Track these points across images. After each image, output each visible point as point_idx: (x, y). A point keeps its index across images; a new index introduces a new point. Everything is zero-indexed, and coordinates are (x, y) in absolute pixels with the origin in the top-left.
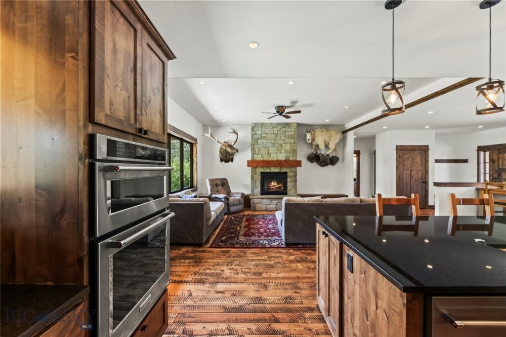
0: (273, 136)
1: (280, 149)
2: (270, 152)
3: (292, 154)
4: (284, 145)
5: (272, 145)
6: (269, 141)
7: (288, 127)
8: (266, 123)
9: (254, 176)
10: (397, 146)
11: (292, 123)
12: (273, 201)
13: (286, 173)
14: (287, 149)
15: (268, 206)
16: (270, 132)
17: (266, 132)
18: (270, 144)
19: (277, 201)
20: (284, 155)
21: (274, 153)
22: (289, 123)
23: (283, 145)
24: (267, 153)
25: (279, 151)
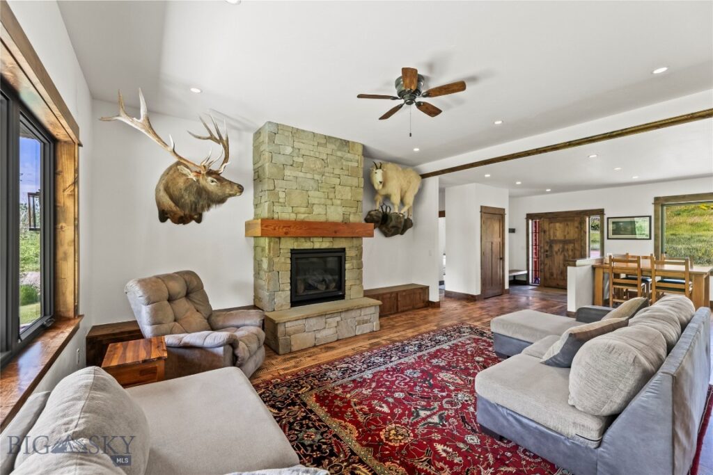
0: (319, 164)
1: (332, 195)
2: (312, 201)
3: (353, 210)
4: (340, 187)
5: (315, 186)
6: (309, 176)
7: (346, 149)
8: (303, 131)
9: (276, 260)
10: (482, 207)
11: (353, 143)
12: (329, 320)
13: (343, 250)
14: (344, 197)
15: (318, 336)
16: (312, 154)
17: (302, 152)
18: (312, 183)
19: (338, 319)
20: (341, 210)
21: (319, 204)
22: (348, 141)
23: (338, 188)
24: (305, 205)
25: (329, 202)
